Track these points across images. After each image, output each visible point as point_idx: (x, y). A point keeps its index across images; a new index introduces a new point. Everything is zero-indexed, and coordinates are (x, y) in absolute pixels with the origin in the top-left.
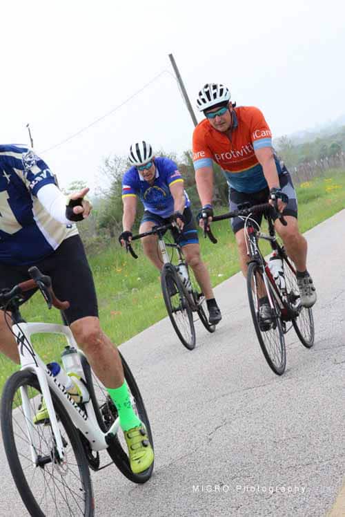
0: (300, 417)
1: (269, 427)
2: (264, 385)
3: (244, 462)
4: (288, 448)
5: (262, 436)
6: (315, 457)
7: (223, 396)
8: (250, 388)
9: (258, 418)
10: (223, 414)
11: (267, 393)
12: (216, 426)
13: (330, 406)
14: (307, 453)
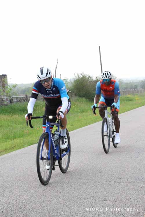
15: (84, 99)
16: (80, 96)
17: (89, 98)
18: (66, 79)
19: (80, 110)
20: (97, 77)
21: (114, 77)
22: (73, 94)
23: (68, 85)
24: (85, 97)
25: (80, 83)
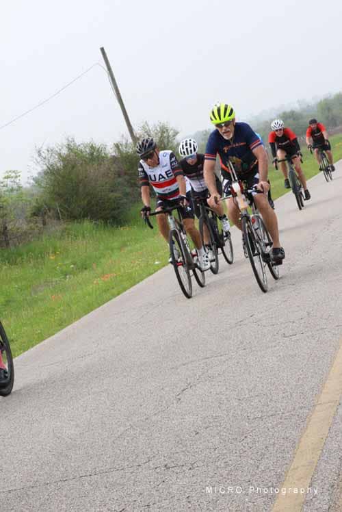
0: (258, 379)
1: (232, 388)
2: (221, 356)
3: (214, 415)
4: (252, 404)
5: (226, 395)
6: (278, 410)
7: (184, 365)
8: (208, 358)
9: (220, 382)
10: (187, 379)
11: (224, 362)
12: (182, 388)
13: (286, 370)
14: (270, 406)
15: (87, 224)
16: (73, 217)
17: (101, 217)
18: (13, 175)
19: (74, 264)
20: (117, 146)
21: (171, 133)
22: (49, 217)
23: (22, 194)
24: (87, 216)
25: (63, 177)
